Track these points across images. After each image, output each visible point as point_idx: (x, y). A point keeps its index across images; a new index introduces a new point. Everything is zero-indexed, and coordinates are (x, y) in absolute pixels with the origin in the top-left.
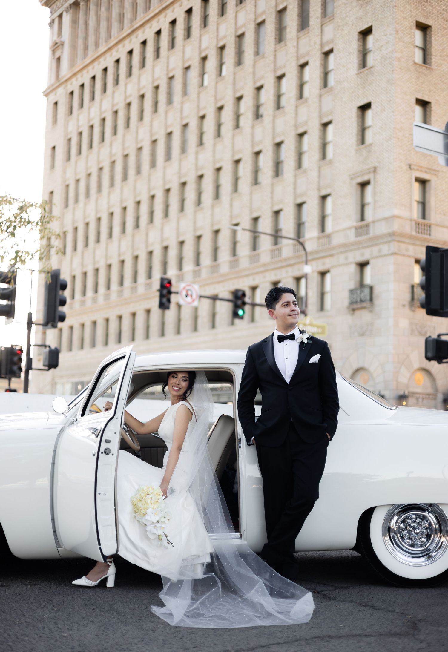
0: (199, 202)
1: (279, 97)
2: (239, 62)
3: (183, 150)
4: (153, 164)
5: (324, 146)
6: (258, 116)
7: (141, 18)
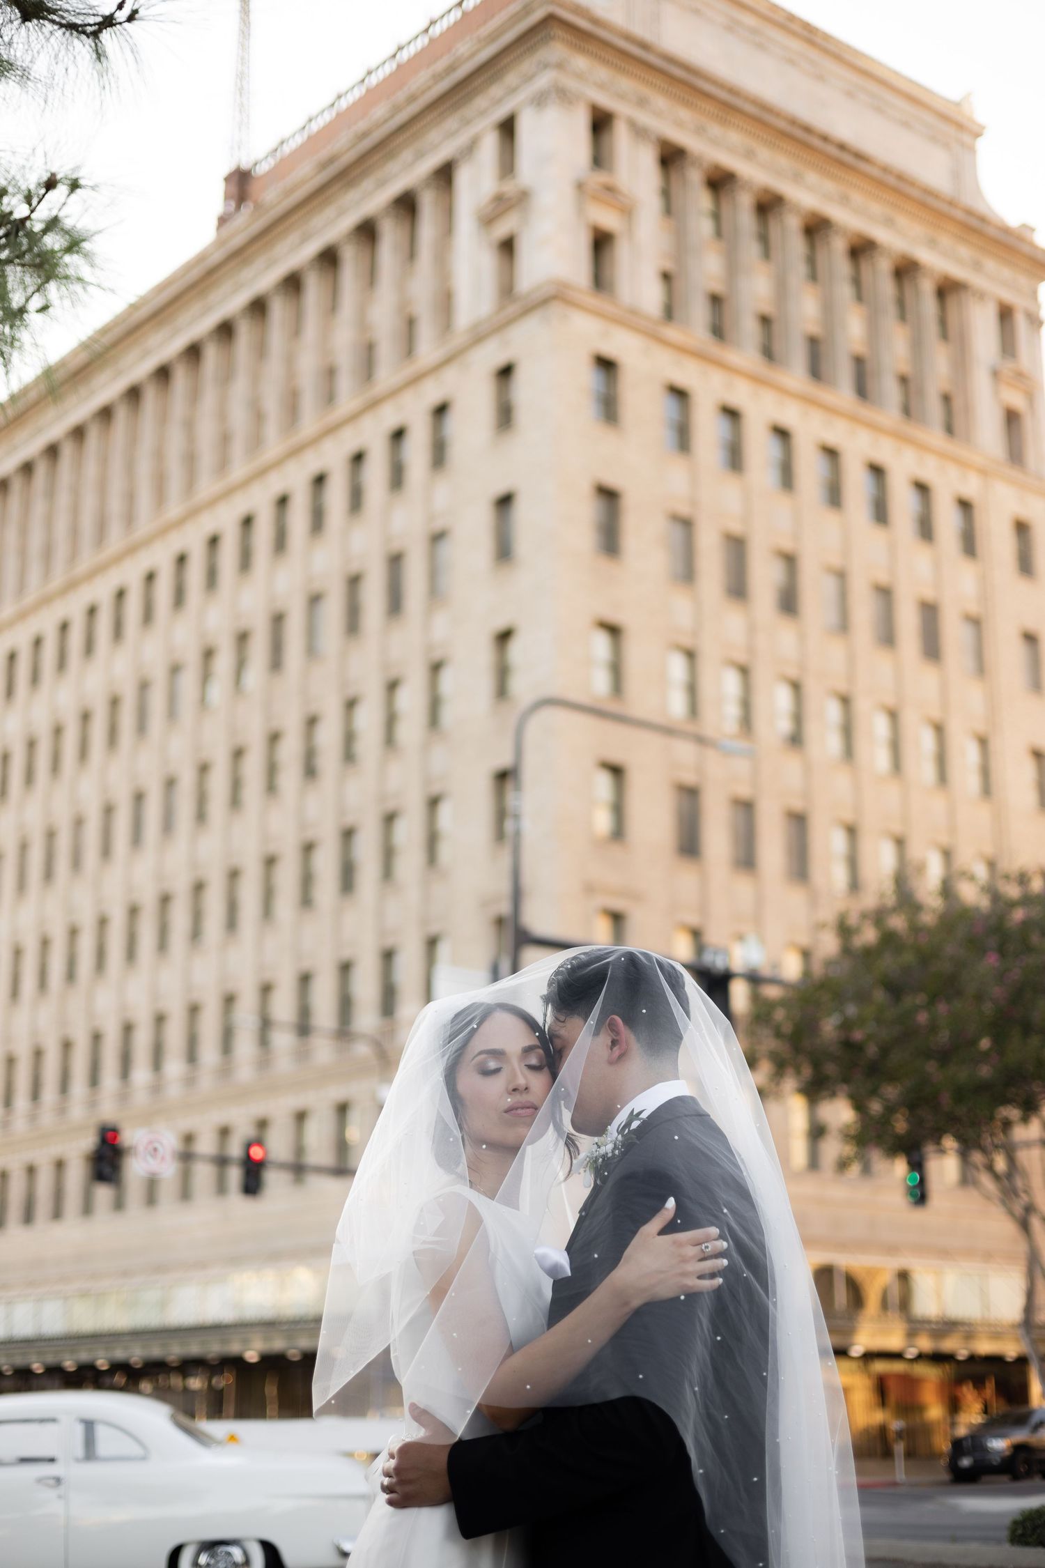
0: (196, 933)
1: (349, 738)
2: (276, 662)
3: (168, 825)
4: (106, 851)
5: (432, 840)
6: (310, 771)
7: (87, 560)
